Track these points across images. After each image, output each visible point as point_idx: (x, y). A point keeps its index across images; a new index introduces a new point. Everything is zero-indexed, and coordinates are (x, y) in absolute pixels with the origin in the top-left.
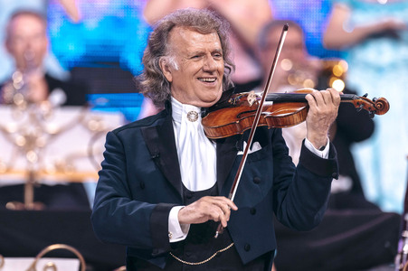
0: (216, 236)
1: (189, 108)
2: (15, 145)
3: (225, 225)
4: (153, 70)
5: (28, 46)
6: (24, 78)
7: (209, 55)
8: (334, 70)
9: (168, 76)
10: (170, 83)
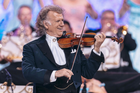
0: (67, 83)
1: (53, 37)
2: (20, 49)
3: (70, 79)
4: (41, 24)
5: (26, 17)
6: (24, 28)
7: (61, 21)
8: (124, 27)
9: (47, 27)
10: (47, 29)
